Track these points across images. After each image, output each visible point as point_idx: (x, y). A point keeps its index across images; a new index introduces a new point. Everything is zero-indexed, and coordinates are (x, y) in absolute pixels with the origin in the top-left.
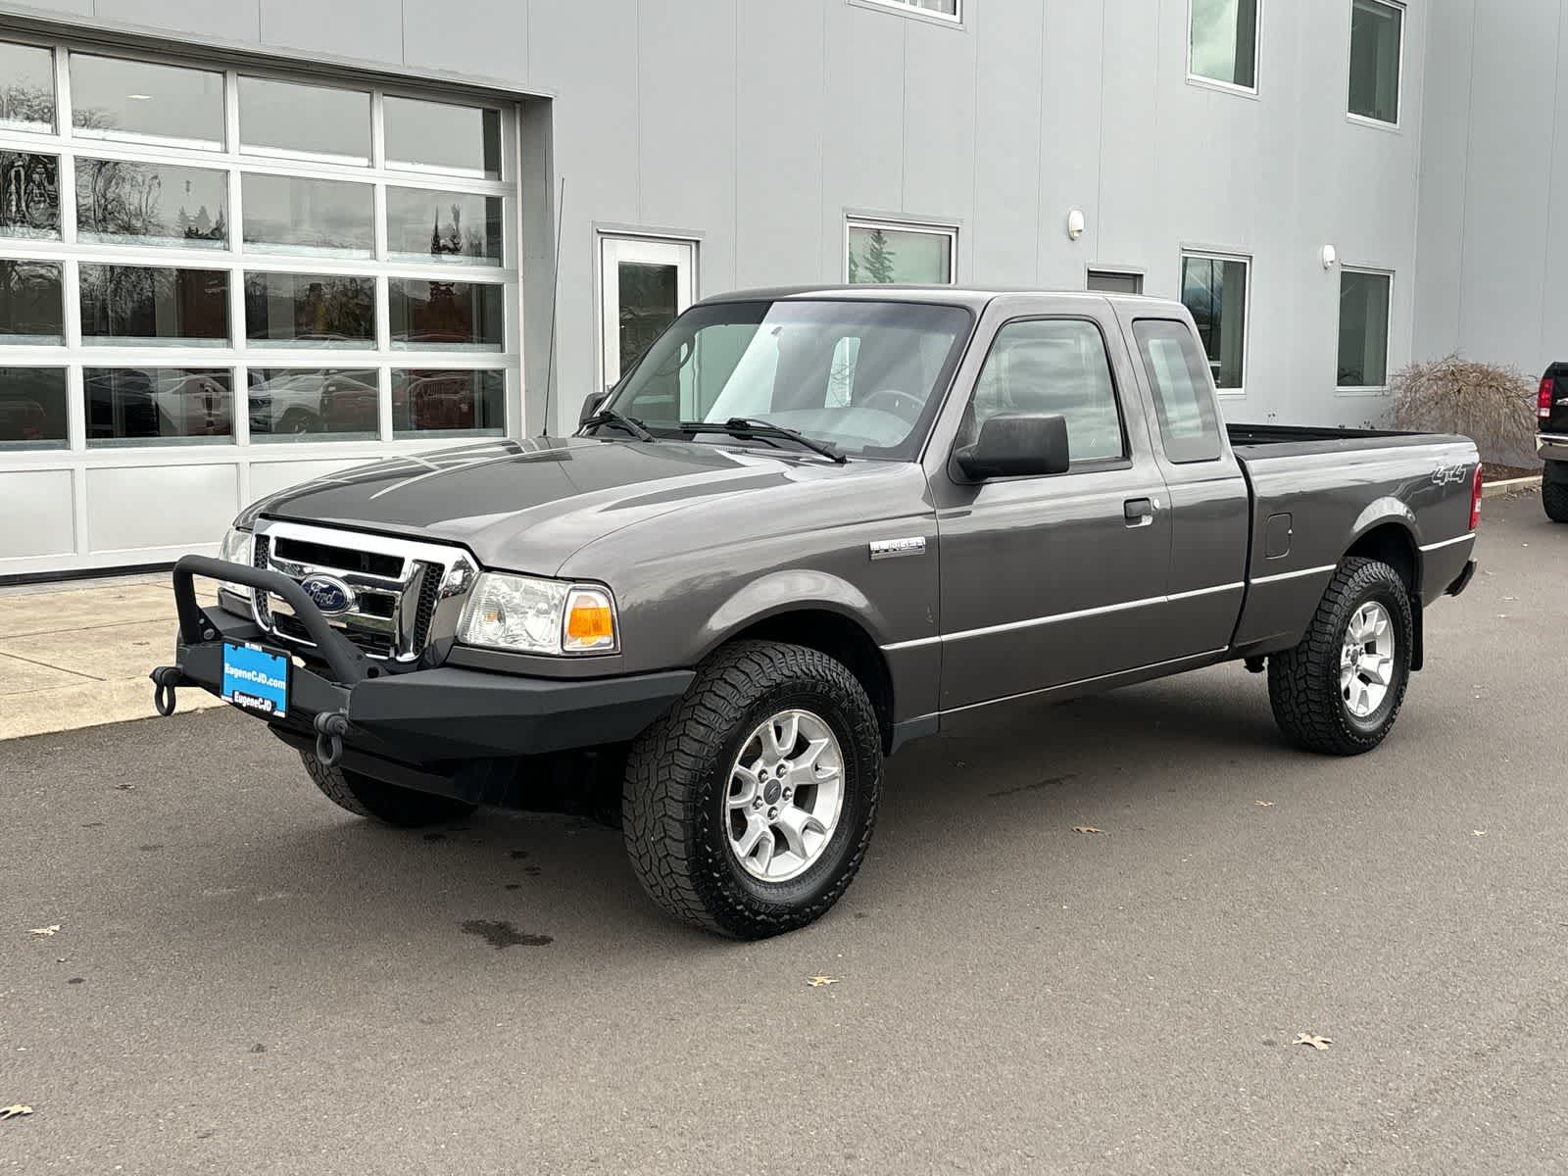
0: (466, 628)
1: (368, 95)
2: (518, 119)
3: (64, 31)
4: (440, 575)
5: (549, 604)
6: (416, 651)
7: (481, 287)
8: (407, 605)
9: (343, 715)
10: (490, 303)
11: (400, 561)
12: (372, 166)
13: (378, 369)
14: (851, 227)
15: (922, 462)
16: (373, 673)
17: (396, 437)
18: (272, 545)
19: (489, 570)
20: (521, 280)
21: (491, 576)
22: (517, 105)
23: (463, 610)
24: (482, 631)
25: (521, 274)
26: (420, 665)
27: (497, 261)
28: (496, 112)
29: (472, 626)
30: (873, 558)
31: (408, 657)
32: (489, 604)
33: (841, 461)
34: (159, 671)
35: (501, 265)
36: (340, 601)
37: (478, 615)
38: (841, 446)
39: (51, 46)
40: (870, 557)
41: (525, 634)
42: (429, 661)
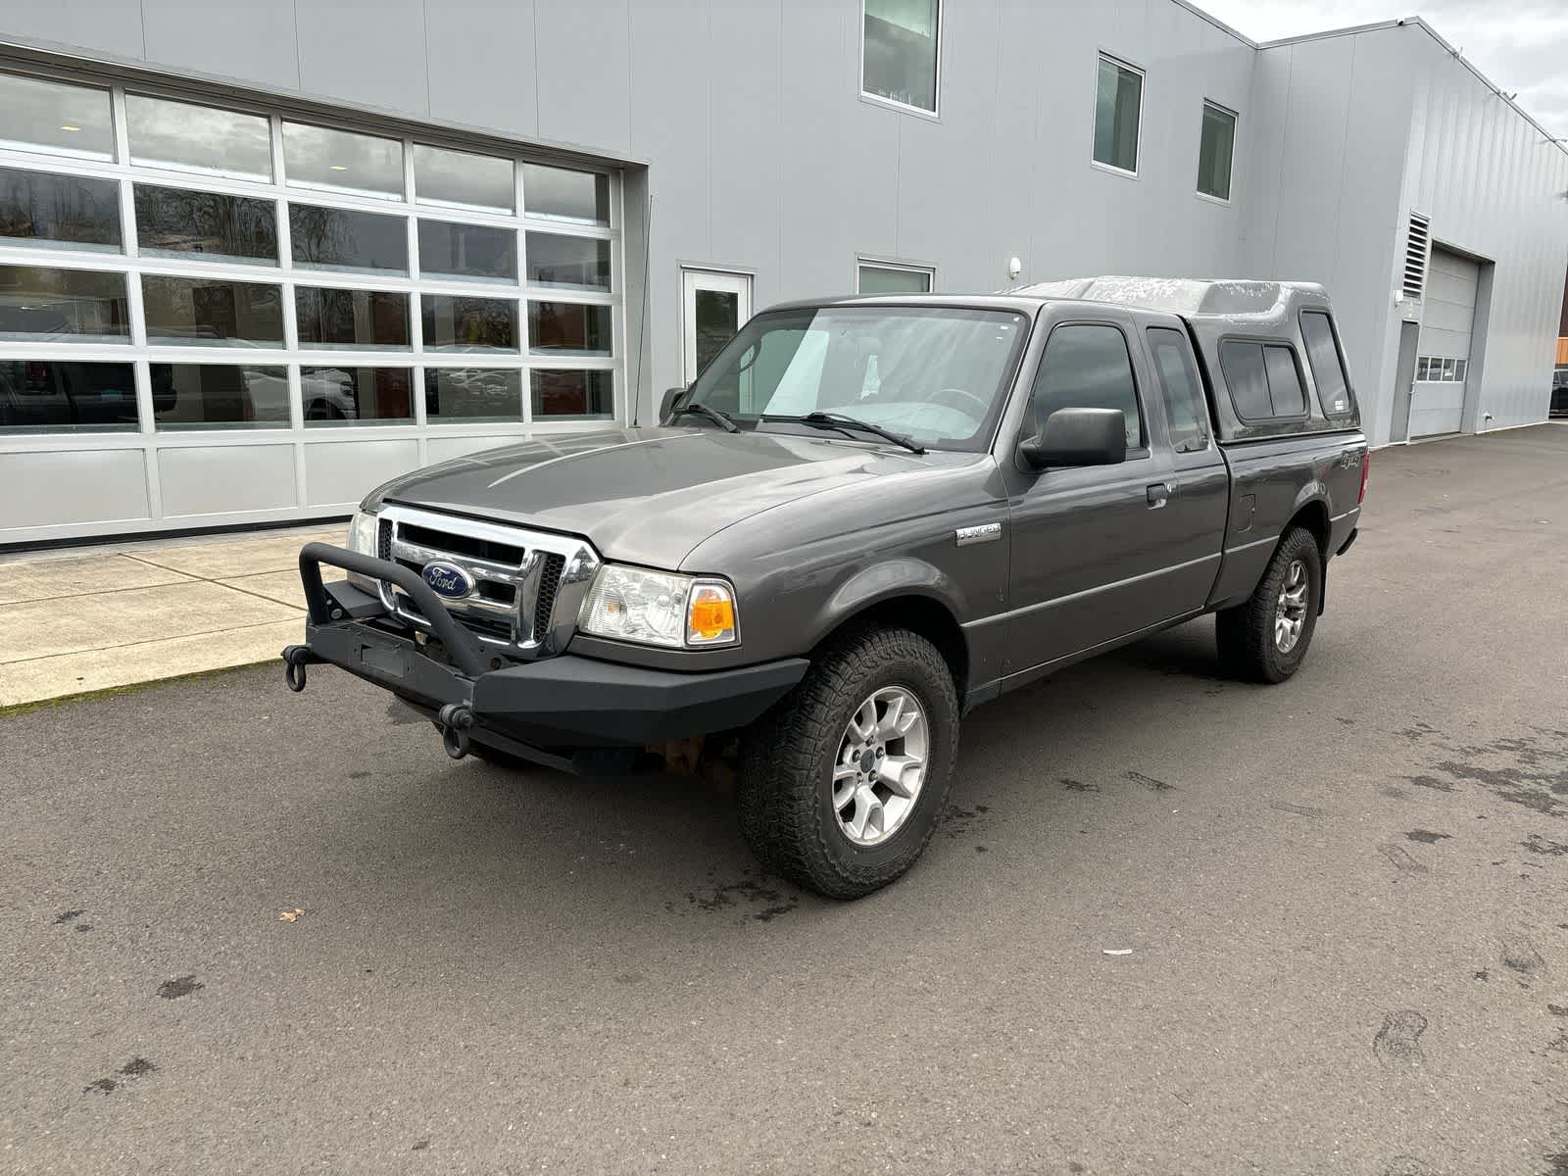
0: (586, 620)
1: (511, 162)
2: (622, 182)
3: (276, 102)
4: (562, 566)
5: (669, 596)
6: (537, 638)
7: (592, 309)
8: (527, 594)
9: (466, 708)
10: (600, 319)
11: (521, 551)
12: (514, 215)
13: (521, 369)
14: (861, 267)
15: (992, 453)
16: (496, 664)
17: (534, 420)
18: (395, 528)
19: (609, 561)
20: (624, 303)
21: (610, 568)
22: (621, 171)
23: (584, 602)
24: (603, 621)
25: (624, 299)
26: (542, 654)
27: (606, 288)
28: (605, 176)
29: (593, 615)
30: (959, 545)
31: (529, 644)
32: (608, 596)
33: (920, 452)
34: (290, 650)
35: (610, 291)
36: (460, 588)
37: (599, 604)
38: (917, 438)
39: (267, 113)
40: (956, 543)
41: (645, 624)
42: (550, 649)
